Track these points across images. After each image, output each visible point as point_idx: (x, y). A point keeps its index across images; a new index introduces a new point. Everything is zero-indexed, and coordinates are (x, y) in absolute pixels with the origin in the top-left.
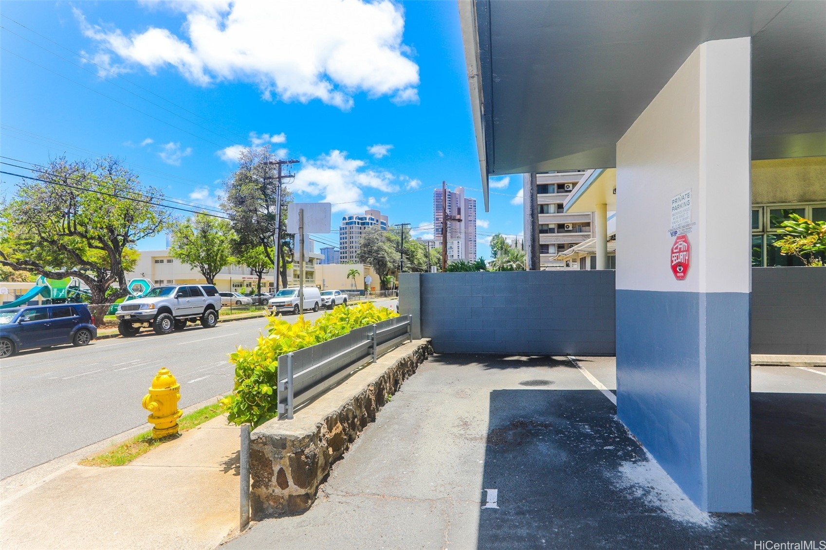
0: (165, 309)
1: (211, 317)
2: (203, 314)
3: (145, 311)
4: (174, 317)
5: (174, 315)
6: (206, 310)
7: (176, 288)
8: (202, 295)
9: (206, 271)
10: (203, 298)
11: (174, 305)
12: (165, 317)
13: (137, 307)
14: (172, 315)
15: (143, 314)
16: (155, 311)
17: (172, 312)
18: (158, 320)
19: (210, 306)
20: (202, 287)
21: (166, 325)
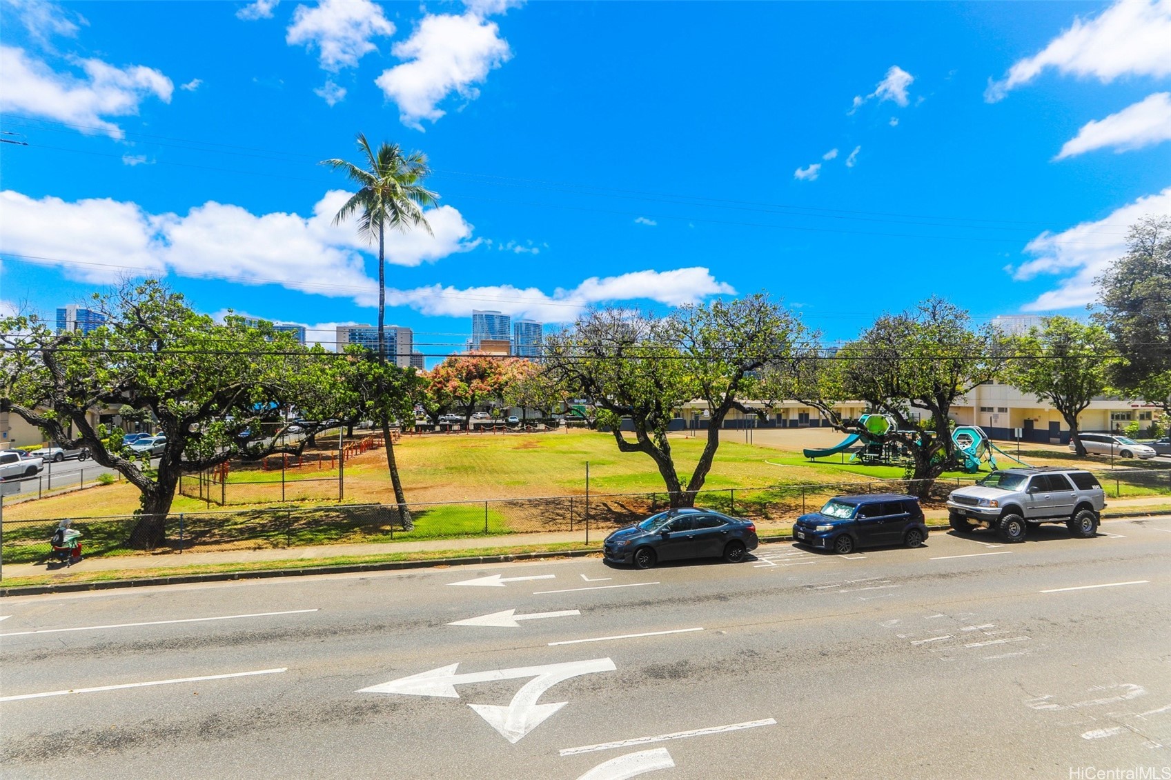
0: (1011, 508)
1: (1087, 522)
2: (1073, 516)
3: (985, 509)
4: (1026, 519)
5: (1025, 516)
6: (1076, 510)
7: (1027, 477)
8: (1070, 488)
9: (1063, 403)
10: (1072, 493)
11: (1026, 504)
12: (1012, 520)
13: (974, 501)
14: (1022, 516)
15: (983, 512)
16: (998, 510)
17: (1023, 513)
18: (1003, 522)
19: (1085, 505)
20: (1068, 474)
21: (1015, 528)
